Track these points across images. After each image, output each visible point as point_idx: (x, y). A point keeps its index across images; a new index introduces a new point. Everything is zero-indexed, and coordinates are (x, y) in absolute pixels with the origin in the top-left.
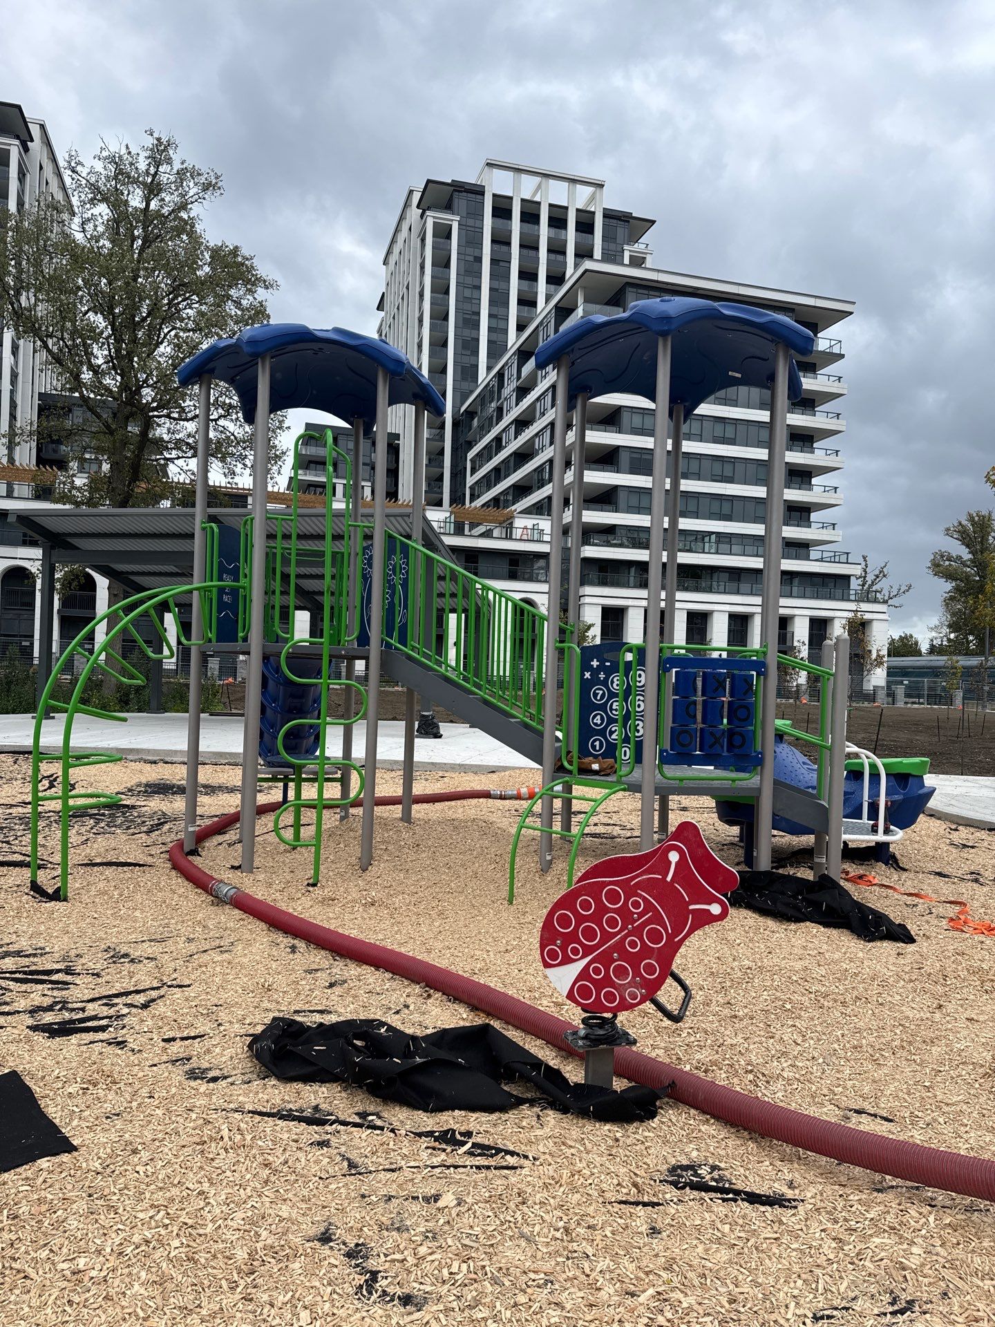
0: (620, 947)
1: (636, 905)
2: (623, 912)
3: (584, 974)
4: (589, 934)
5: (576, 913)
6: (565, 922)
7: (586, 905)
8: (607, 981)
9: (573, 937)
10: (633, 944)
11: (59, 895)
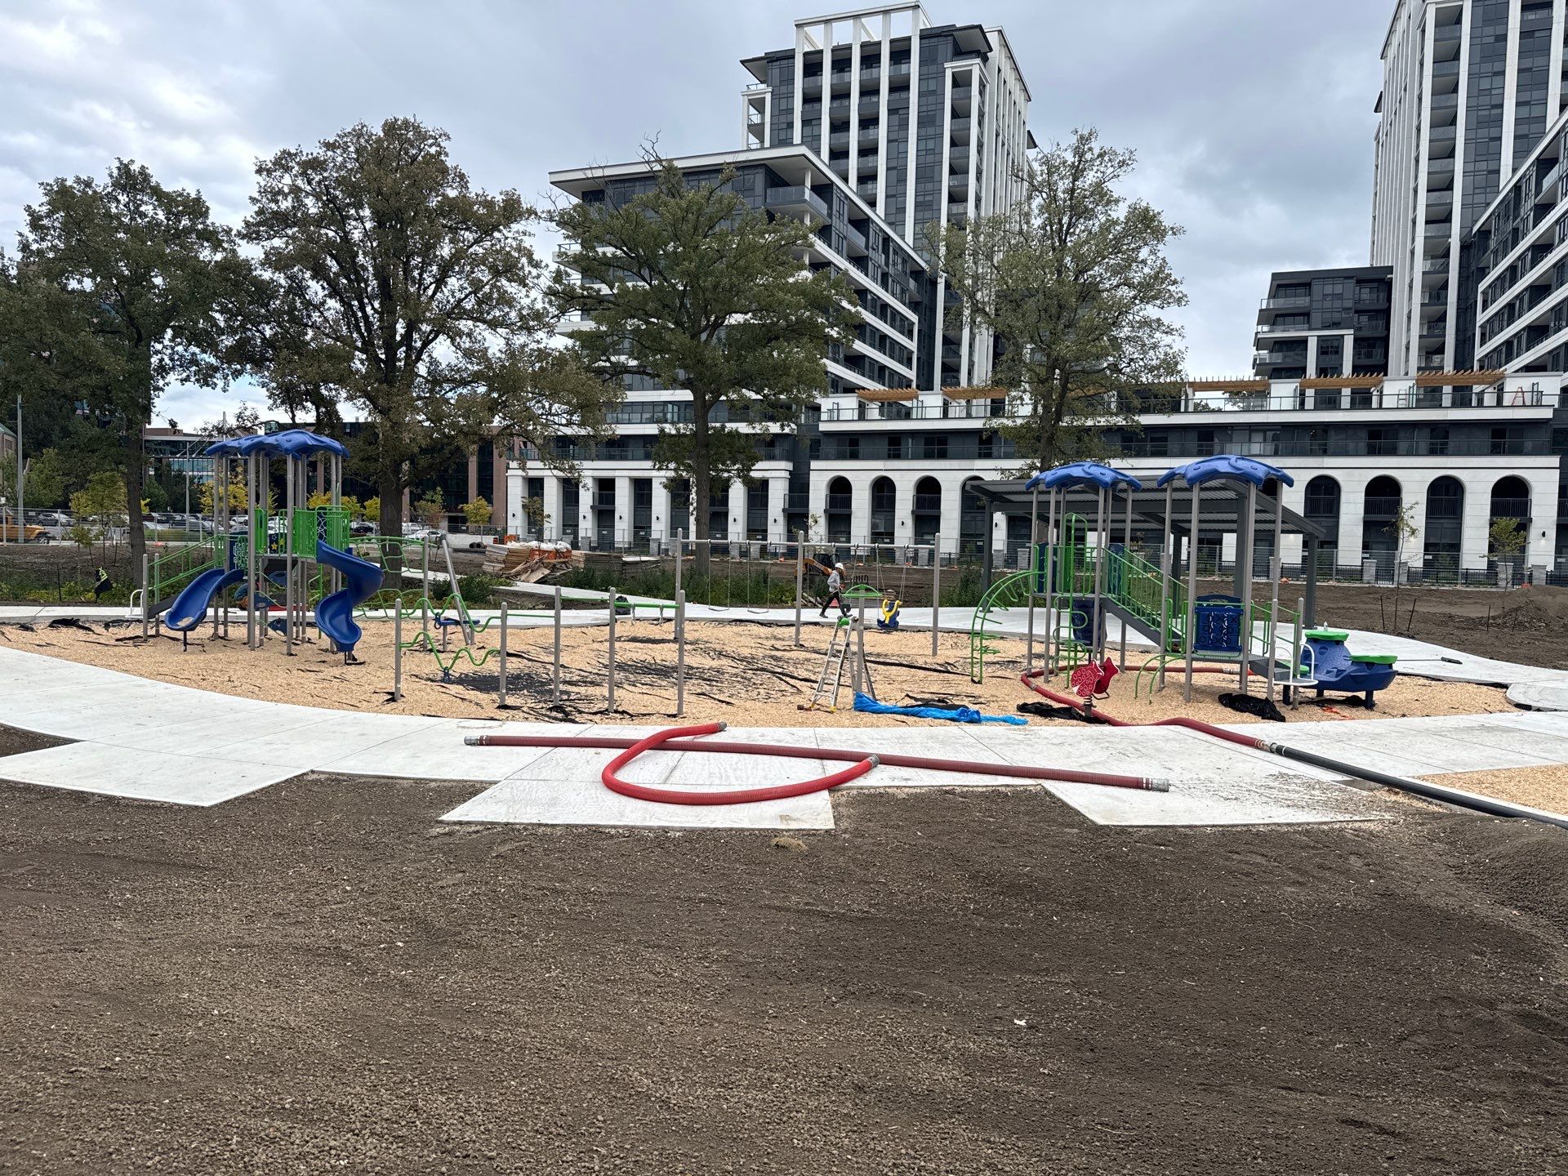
0: (1085, 682)
1: (1087, 673)
2: (1085, 674)
3: (1079, 689)
4: (1079, 679)
5: (1077, 675)
6: (1075, 677)
7: (1078, 673)
8: (1083, 690)
9: (1076, 680)
10: (1087, 682)
11: (979, 682)
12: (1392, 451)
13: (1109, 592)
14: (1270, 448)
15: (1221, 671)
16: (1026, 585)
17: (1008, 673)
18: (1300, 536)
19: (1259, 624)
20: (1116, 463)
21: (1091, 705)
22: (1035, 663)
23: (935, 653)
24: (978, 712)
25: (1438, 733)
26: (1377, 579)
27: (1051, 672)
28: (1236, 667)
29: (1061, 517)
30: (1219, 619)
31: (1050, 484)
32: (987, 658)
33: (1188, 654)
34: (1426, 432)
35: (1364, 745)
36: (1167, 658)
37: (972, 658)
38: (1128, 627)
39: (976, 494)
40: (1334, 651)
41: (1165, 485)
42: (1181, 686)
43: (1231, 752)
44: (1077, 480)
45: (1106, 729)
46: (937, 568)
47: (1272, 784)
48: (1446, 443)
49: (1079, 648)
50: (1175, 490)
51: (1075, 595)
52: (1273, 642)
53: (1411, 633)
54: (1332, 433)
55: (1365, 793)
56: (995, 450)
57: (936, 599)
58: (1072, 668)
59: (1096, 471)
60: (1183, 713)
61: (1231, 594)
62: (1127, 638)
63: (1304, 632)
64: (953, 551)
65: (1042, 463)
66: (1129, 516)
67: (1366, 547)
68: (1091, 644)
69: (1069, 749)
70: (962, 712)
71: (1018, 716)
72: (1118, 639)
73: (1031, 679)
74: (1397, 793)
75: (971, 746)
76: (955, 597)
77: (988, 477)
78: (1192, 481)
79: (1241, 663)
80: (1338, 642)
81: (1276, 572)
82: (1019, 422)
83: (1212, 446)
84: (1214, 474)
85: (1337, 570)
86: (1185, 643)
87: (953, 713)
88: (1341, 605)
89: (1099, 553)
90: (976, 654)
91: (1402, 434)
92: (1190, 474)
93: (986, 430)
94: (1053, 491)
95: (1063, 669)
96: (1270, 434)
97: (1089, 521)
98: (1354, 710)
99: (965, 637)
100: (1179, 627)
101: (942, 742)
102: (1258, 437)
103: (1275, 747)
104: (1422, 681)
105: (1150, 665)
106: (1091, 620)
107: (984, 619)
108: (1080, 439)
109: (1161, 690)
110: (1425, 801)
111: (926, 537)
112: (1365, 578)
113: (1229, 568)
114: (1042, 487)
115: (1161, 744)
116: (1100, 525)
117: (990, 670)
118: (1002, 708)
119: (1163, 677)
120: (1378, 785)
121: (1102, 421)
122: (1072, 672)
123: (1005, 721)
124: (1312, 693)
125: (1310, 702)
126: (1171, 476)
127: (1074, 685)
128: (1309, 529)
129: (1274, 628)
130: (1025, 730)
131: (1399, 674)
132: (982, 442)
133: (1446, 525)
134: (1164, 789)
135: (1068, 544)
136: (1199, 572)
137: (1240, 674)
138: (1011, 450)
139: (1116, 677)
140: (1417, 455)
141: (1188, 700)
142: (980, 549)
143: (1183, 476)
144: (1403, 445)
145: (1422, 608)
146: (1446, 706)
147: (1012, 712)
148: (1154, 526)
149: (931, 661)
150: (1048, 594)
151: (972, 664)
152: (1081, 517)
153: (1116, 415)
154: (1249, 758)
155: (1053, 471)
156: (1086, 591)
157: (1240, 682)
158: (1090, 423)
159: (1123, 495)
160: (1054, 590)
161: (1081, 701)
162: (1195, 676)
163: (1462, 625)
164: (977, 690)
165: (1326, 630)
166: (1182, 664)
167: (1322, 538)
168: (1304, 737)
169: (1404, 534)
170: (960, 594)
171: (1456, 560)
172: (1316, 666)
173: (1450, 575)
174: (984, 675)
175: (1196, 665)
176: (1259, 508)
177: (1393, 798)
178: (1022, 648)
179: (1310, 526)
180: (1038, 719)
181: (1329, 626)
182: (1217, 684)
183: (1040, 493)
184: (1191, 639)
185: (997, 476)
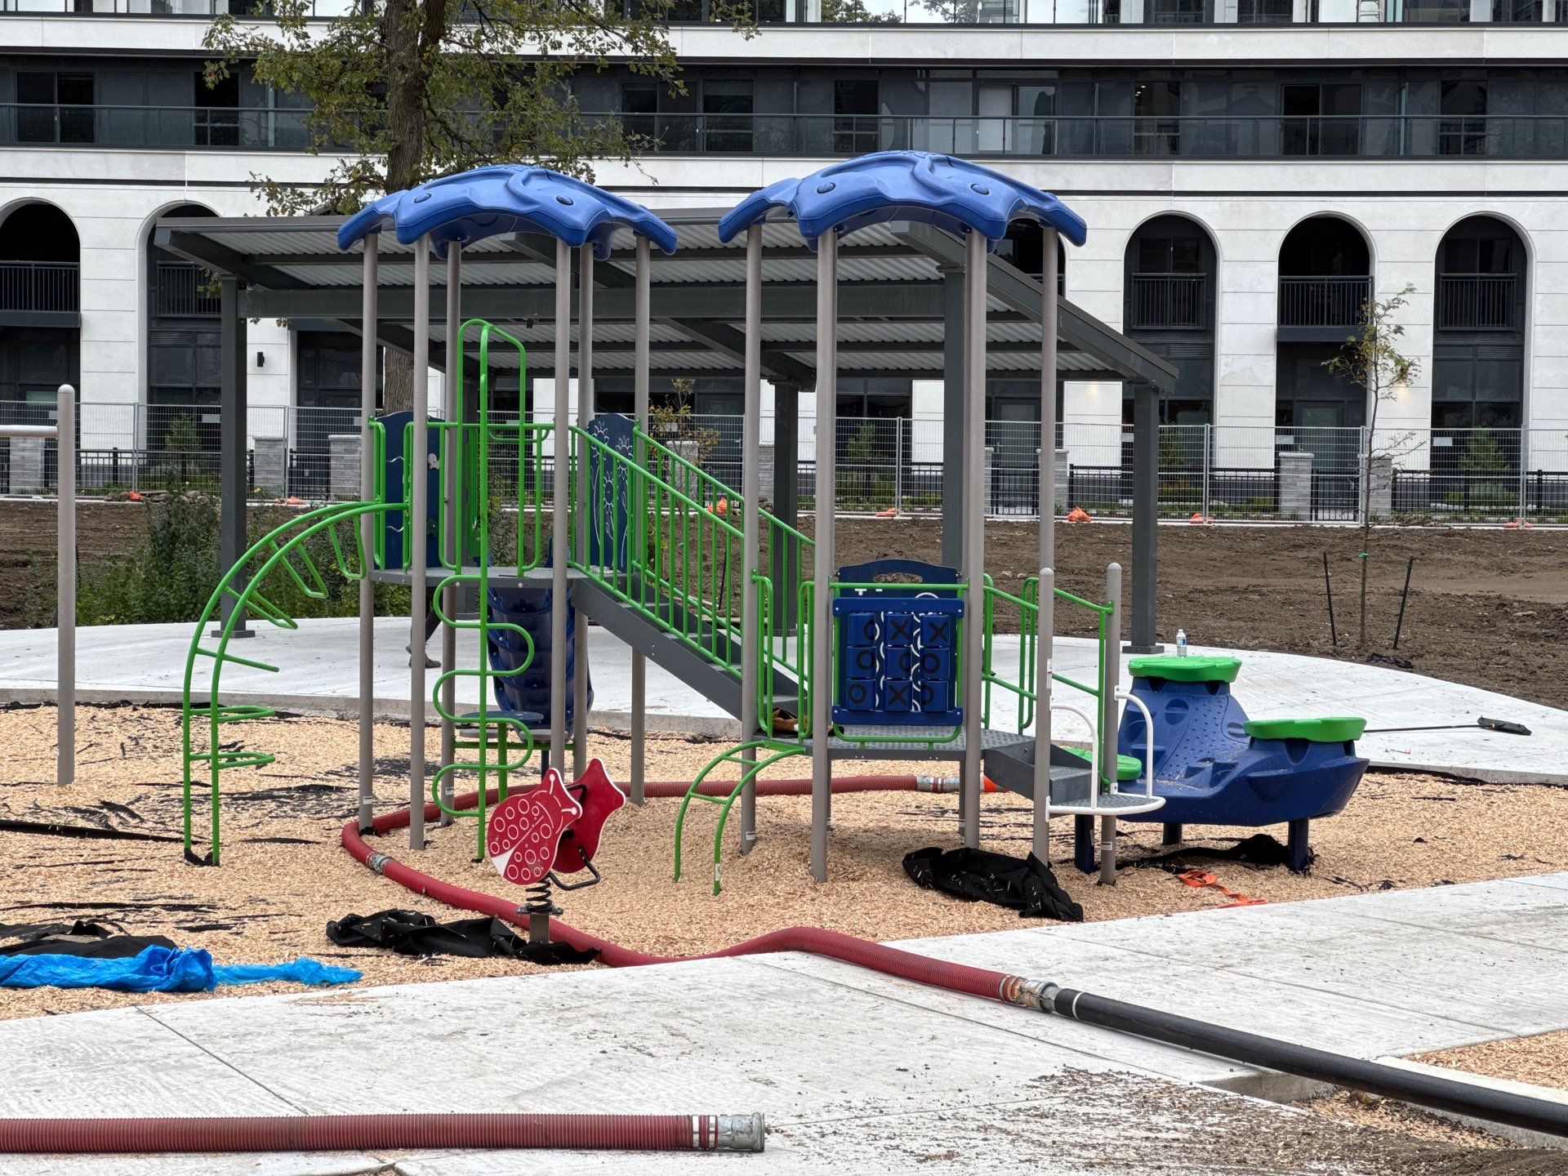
0: (528, 840)
1: (536, 811)
2: (529, 816)
3: (512, 861)
4: (513, 832)
5: (505, 818)
6: (500, 824)
7: (510, 813)
8: (524, 864)
9: (503, 836)
10: (535, 837)
11: (211, 860)
12: (1345, 147)
13: (594, 561)
14: (1030, 133)
15: (910, 785)
16: (351, 546)
17: (301, 826)
18: (1116, 388)
19: (1005, 644)
20: (608, 172)
21: (548, 909)
22: (384, 788)
23: (66, 774)
24: (203, 957)
25: (1472, 929)
26: (1315, 506)
27: (432, 815)
28: (950, 771)
29: (447, 333)
30: (899, 631)
31: (411, 232)
32: (233, 780)
33: (819, 741)
34: (1431, 91)
35: (1285, 975)
36: (762, 755)
37: (188, 783)
38: (652, 669)
39: (193, 260)
40: (1203, 712)
41: (741, 238)
42: (801, 834)
43: (937, 1019)
44: (493, 220)
45: (592, 976)
46: (67, 498)
47: (1045, 1105)
48: (1480, 126)
49: (512, 737)
50: (769, 252)
51: (495, 572)
52: (1045, 693)
53: (1403, 653)
54: (1191, 95)
55: (1289, 1111)
56: (247, 121)
57: (66, 597)
58: (491, 798)
59: (544, 193)
60: (807, 914)
61: (934, 557)
62: (649, 699)
63: (1126, 661)
64: (126, 443)
65: (392, 165)
66: (644, 330)
67: (1285, 415)
68: (546, 723)
69: (480, 1046)
70: (153, 959)
71: (331, 959)
72: (623, 702)
73: (372, 840)
74: (1371, 1106)
75: (181, 1067)
76: (134, 593)
77: (229, 205)
78: (814, 226)
79: (960, 756)
80: (1214, 686)
81: (1053, 489)
82: (318, 35)
83: (874, 126)
84: (873, 207)
85: (1214, 484)
86: (807, 707)
87: (122, 967)
88: (1225, 581)
89: (561, 443)
90: (200, 772)
91: (1370, 97)
92: (810, 204)
93: (216, 58)
94: (423, 250)
95: (466, 803)
96: (1029, 95)
97: (529, 346)
98: (1261, 876)
99: (167, 717)
100: (792, 661)
101: (86, 1063)
102: (997, 102)
103: (1051, 994)
104: (1433, 786)
105: (716, 776)
106: (544, 648)
107: (221, 657)
108: (501, 97)
109: (745, 849)
110: (1442, 1121)
111: (35, 400)
112: (1288, 502)
113: (928, 483)
114: (388, 241)
115: (744, 1012)
116: (561, 357)
117: (245, 818)
118: (282, 938)
119: (750, 809)
120: (1324, 1087)
121: (566, 44)
122: (489, 813)
123: (290, 976)
124: (1151, 835)
125: (1149, 860)
126: (757, 211)
127: (498, 851)
128: (1136, 366)
129: (1046, 652)
130: (348, 999)
131: (1373, 769)
132: (204, 96)
133: (1485, 353)
134: (749, 1144)
135: (471, 414)
136: (844, 494)
137: (961, 789)
138: (292, 122)
139: (617, 818)
140: (1410, 155)
141: (821, 875)
142: (210, 437)
143: (790, 211)
144: (1374, 129)
145: (1431, 583)
146: (1494, 854)
147: (314, 946)
148: (717, 358)
149: (52, 803)
150: (415, 571)
151: (187, 802)
152: (506, 333)
153: (606, 25)
154: (982, 1033)
155: (420, 191)
156: (528, 558)
157: (962, 812)
158: (529, 47)
159: (626, 266)
160: (433, 560)
161: (517, 896)
162: (839, 802)
163: (1532, 627)
164: (200, 885)
165: (1182, 654)
166: (801, 769)
167: (1170, 392)
168: (1129, 962)
169: (1383, 374)
170: (149, 582)
171: (1512, 449)
172: (1158, 756)
173: (1499, 491)
174: (225, 836)
175: (841, 769)
176: (1001, 306)
177: (1364, 1119)
178: (342, 747)
179: (1138, 358)
180: (393, 962)
181: (1189, 640)
182: (901, 823)
183: (384, 258)
184: (822, 694)
185: (256, 206)
